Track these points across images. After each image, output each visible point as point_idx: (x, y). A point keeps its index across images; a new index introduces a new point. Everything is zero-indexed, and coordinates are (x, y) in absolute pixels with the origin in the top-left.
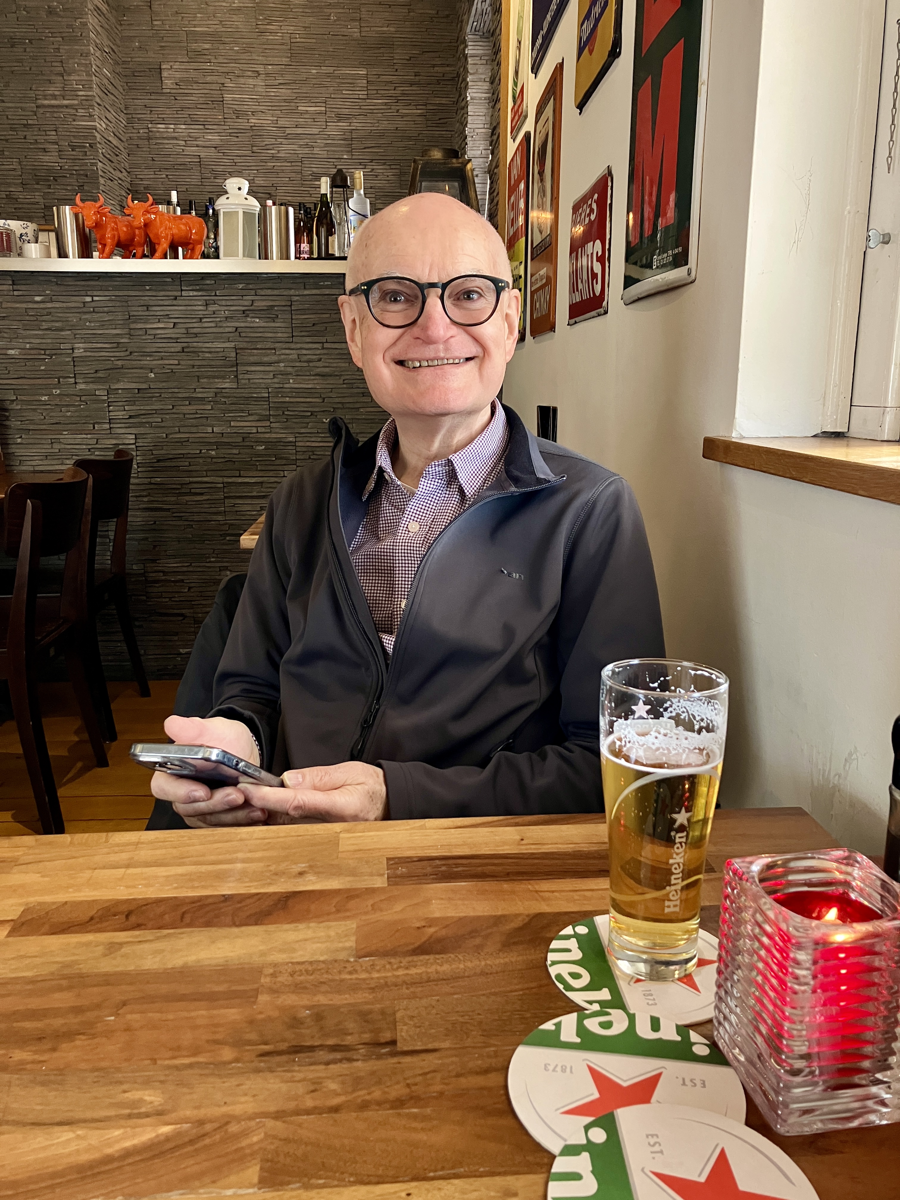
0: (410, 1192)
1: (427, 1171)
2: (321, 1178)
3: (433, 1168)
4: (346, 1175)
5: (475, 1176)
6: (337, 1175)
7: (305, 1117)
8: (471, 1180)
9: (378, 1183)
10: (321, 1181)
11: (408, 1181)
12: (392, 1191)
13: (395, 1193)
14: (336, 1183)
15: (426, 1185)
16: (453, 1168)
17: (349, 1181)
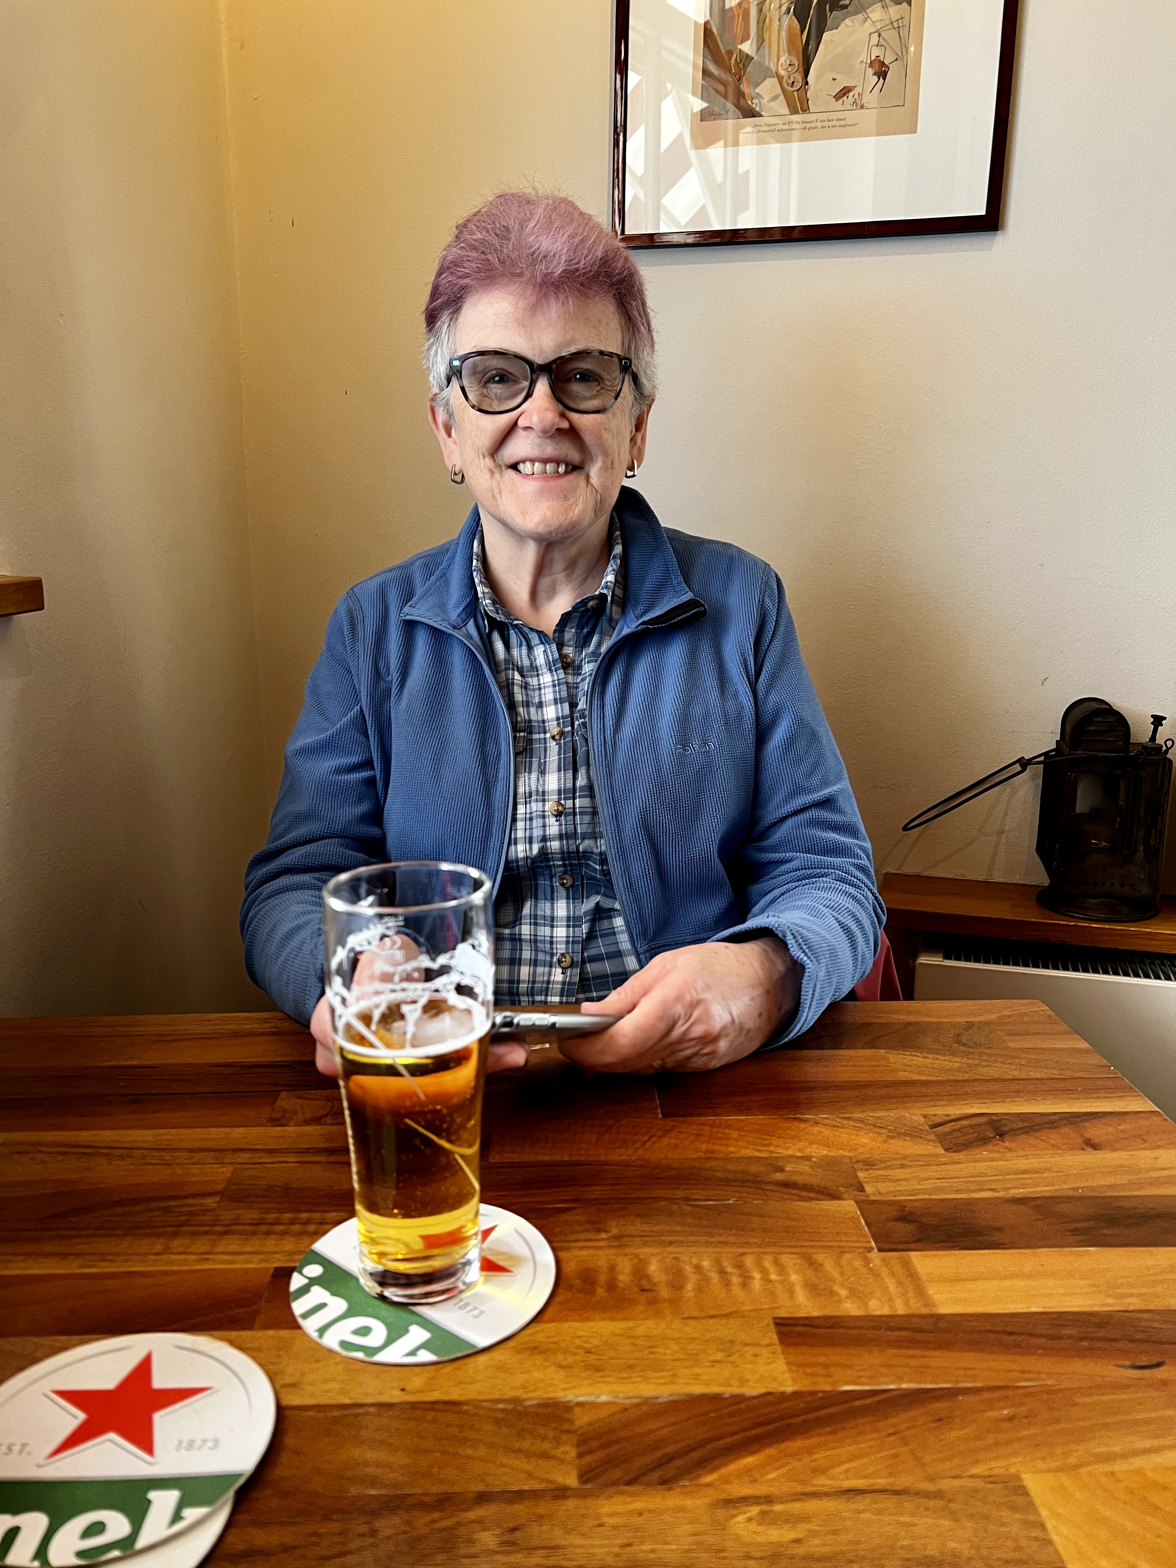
0: (401, 1391)
1: (377, 1413)
2: (502, 1409)
3: (367, 1417)
4: (472, 1412)
6: (482, 1412)
7: (525, 1488)
10: (501, 1406)
11: (402, 1403)
14: (485, 1404)
16: (345, 1416)
17: (468, 1405)
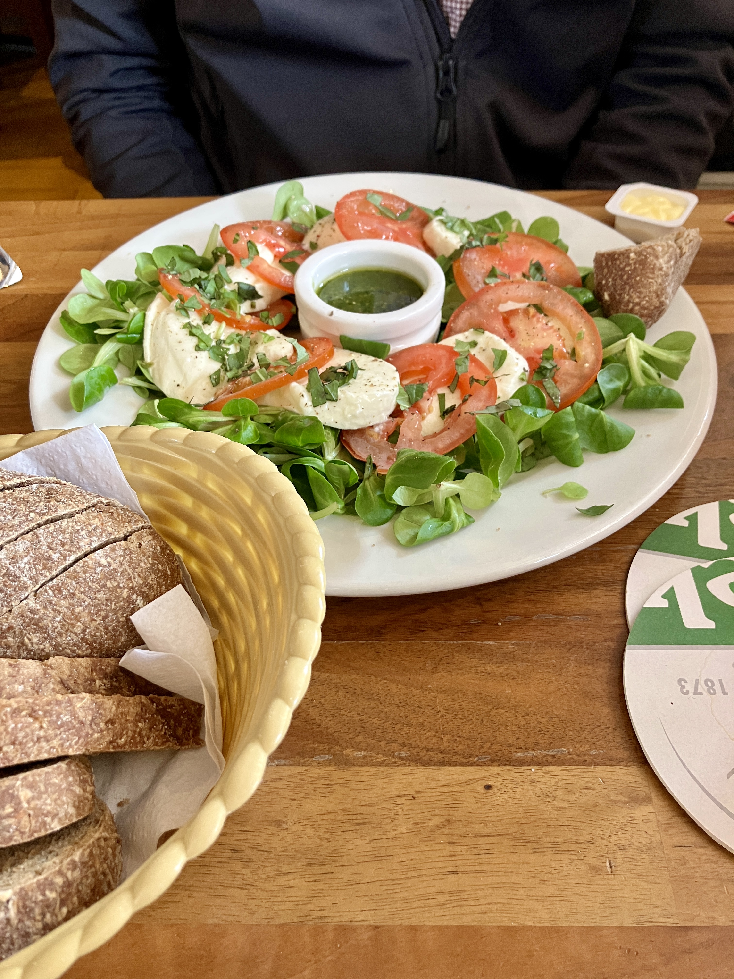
0: (490, 783)
1: (513, 749)
2: (360, 750)
3: (521, 743)
4: (394, 746)
5: (584, 763)
6: (383, 743)
8: (581, 768)
9: (442, 764)
11: (485, 764)
12: (463, 778)
13: (467, 783)
15: (513, 772)
16: (550, 746)
17: (402, 758)
